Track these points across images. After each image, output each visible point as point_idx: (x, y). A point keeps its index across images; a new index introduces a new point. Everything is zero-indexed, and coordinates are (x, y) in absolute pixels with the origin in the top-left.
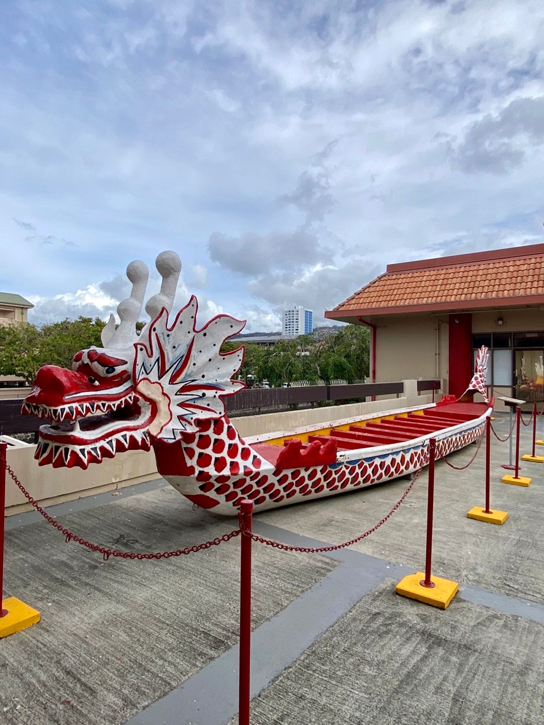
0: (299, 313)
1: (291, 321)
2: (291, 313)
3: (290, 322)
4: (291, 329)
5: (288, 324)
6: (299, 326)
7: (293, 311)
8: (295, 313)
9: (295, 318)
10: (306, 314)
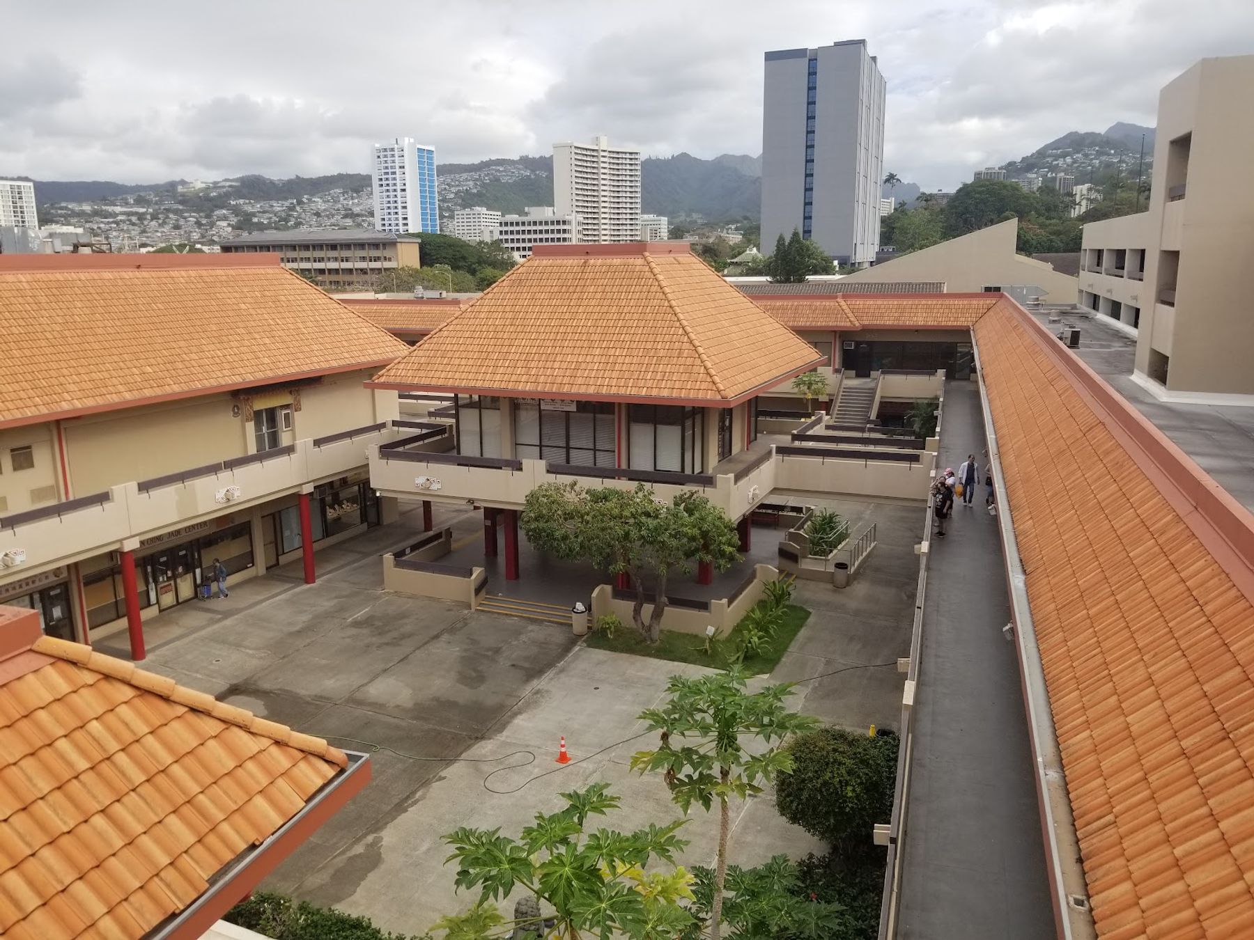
0: (406, 153)
1: (390, 171)
2: (389, 153)
3: (387, 173)
4: (391, 188)
5: (384, 177)
6: (407, 183)
7: (392, 150)
8: (396, 153)
9: (397, 165)
10: (419, 157)
